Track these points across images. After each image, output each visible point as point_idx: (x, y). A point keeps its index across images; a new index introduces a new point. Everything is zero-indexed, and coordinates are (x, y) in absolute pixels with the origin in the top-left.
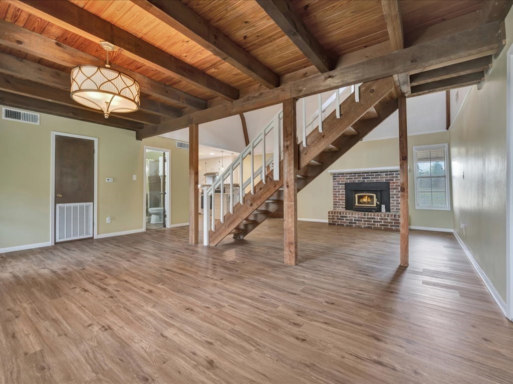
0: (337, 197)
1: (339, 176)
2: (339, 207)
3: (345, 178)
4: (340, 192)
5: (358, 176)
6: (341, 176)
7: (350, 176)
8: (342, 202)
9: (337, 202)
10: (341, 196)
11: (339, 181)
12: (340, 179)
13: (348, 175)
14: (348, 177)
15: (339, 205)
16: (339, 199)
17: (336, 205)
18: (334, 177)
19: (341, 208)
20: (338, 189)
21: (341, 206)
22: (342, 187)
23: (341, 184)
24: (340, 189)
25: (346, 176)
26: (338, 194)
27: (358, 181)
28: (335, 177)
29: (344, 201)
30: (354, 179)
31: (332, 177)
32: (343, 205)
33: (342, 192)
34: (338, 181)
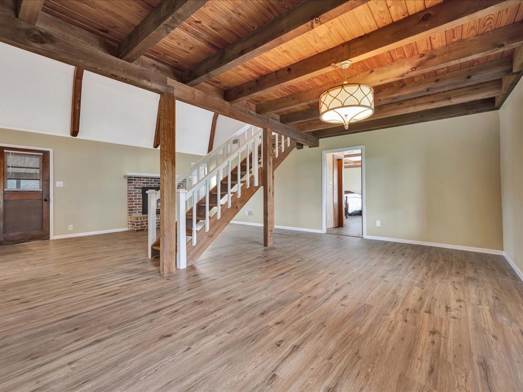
0: (133, 202)
1: (136, 180)
2: (136, 213)
3: (142, 182)
4: (136, 196)
5: (154, 181)
6: (138, 180)
7: (147, 181)
8: (139, 207)
9: (133, 207)
10: (138, 201)
11: (136, 185)
12: (137, 183)
13: (145, 180)
14: (145, 181)
15: (135, 210)
16: (136, 204)
17: (132, 210)
18: (128, 180)
19: (138, 213)
20: (135, 193)
21: (137, 211)
22: (138, 191)
23: (138, 188)
24: (137, 193)
25: (143, 180)
26: (135, 199)
27: (155, 185)
28: (131, 180)
29: (141, 206)
30: (151, 183)
31: (126, 180)
32: (139, 210)
33: (139, 196)
34: (134, 185)
